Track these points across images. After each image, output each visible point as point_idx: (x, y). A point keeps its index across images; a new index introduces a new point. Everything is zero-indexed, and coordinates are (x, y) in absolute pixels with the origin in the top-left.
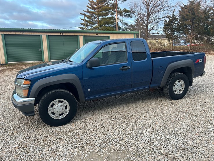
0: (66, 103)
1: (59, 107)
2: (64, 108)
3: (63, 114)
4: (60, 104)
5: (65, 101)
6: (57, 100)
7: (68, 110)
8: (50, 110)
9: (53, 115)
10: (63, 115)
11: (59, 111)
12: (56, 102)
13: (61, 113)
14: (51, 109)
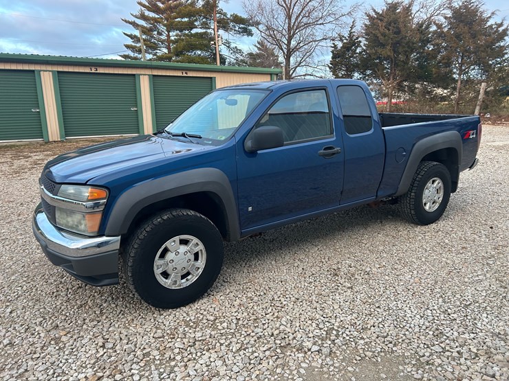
0: (196, 244)
1: (181, 255)
2: (192, 257)
3: (188, 274)
4: (183, 248)
5: (195, 240)
6: (177, 238)
7: (201, 263)
8: (159, 266)
9: (164, 280)
10: (189, 277)
11: (179, 268)
12: (172, 243)
13: (185, 272)
14: (161, 262)
